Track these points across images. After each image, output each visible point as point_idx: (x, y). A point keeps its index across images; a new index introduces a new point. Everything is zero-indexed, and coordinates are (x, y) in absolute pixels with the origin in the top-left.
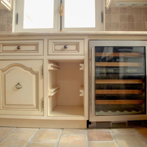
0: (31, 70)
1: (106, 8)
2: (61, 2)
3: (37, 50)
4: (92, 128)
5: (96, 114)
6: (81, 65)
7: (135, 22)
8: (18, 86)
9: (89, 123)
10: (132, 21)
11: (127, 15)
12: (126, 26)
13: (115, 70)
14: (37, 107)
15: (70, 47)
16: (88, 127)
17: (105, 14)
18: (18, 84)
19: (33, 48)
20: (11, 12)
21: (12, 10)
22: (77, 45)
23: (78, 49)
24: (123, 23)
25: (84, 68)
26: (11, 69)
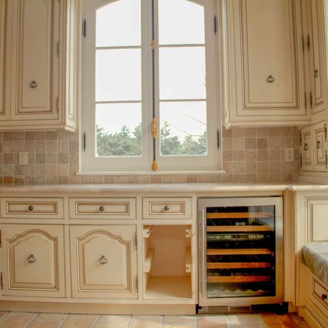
0: (120, 239)
1: (224, 127)
2: (154, 116)
3: (127, 211)
4: (204, 314)
5: (208, 296)
6: (187, 231)
7: (268, 149)
8: (102, 260)
9: (198, 307)
10: (265, 148)
11: (257, 137)
12: (254, 157)
13: (234, 237)
14: (129, 288)
15: (172, 208)
16: (197, 312)
17: (223, 137)
18: (103, 257)
19: (122, 208)
20: (76, 134)
21: (77, 130)
22: (182, 205)
23: (182, 211)
24: (250, 150)
25: (192, 236)
26: (92, 236)
